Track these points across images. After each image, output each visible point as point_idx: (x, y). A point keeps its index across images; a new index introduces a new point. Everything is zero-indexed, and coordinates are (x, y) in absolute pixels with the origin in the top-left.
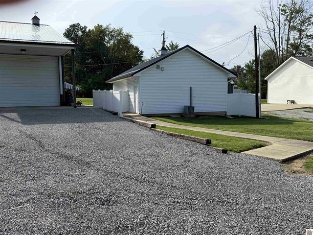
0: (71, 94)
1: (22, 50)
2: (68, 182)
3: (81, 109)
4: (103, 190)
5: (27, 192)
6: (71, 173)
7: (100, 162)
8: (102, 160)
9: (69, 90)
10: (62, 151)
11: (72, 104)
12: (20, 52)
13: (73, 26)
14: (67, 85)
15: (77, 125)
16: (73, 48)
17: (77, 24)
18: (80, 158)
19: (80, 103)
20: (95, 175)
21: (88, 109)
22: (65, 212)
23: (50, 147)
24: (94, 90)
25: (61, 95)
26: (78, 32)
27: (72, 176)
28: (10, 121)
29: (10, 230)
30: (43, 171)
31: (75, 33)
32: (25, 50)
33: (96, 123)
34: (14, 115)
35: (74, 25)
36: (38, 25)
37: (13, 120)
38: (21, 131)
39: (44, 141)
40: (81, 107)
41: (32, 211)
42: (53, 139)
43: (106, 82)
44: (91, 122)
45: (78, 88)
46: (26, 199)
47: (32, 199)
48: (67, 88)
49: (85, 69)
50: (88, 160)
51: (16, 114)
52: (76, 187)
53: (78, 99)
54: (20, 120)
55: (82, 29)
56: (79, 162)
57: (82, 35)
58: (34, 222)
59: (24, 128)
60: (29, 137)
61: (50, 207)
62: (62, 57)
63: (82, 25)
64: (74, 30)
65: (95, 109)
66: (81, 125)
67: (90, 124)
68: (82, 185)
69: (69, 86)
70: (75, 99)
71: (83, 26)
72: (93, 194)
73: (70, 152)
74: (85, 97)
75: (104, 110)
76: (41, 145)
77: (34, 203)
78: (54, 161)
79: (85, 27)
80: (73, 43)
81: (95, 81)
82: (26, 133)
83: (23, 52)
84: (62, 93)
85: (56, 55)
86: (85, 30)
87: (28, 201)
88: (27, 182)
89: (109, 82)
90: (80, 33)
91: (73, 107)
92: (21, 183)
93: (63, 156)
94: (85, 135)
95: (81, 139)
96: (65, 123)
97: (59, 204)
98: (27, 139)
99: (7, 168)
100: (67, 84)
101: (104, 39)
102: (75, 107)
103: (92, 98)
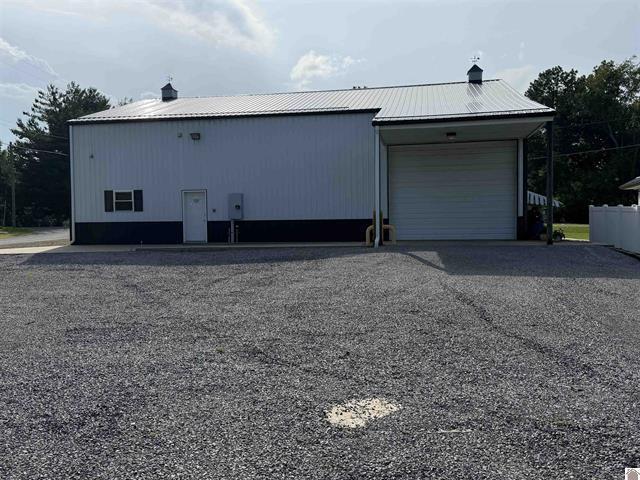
0: (541, 216)
1: (449, 134)
2: (547, 400)
3: (563, 246)
4: (629, 435)
5: (466, 405)
6: (551, 382)
7: (617, 369)
8: (622, 364)
9: (536, 208)
10: (528, 333)
11: (542, 236)
12: (445, 138)
13: (547, 75)
14: (532, 198)
15: (556, 280)
16: (551, 119)
17: (556, 69)
18: (568, 352)
19: (559, 235)
20: (606, 396)
21: (578, 247)
22: (545, 463)
23: (503, 323)
24: (591, 206)
25: (519, 219)
26: (557, 85)
27: (554, 389)
28: (425, 267)
29: (441, 471)
30: (493, 369)
31: (549, 88)
32: (454, 134)
33: (600, 280)
34: (431, 255)
35: (548, 72)
36: (479, 82)
37: (430, 264)
38: (445, 287)
39: (490, 308)
40: (563, 244)
41: (479, 446)
42: (507, 306)
43: (621, 187)
44: (588, 277)
45: (556, 203)
46: (464, 418)
47: (476, 420)
48: (532, 202)
49: (570, 160)
50: (586, 360)
51: (435, 254)
52: (565, 415)
53: (556, 226)
54: (442, 266)
55: (566, 78)
56: (567, 362)
57: (565, 90)
58: (484, 467)
59: (451, 280)
60: (461, 297)
61: (513, 445)
62: (525, 141)
63: (567, 69)
64: (549, 81)
65: (595, 248)
66: (564, 283)
67: (585, 282)
68: (578, 413)
69: (536, 198)
70: (550, 226)
71: (568, 72)
72: (607, 437)
73: (546, 339)
74: (567, 222)
75: (616, 250)
76: (483, 315)
77: (481, 429)
78: (514, 352)
79: (572, 72)
80: (551, 110)
81: (589, 186)
82: (454, 291)
83: (451, 138)
84: (521, 214)
85: (513, 137)
86: (573, 78)
87: (468, 423)
88: (464, 385)
89: (628, 186)
90: (562, 86)
91: (545, 243)
92: (453, 385)
93: (529, 344)
94: (575, 305)
95: (566, 311)
96: (530, 275)
97: (531, 443)
98: (458, 303)
99: (425, 353)
100: (533, 194)
101: (617, 92)
102: (550, 242)
103: (588, 223)
